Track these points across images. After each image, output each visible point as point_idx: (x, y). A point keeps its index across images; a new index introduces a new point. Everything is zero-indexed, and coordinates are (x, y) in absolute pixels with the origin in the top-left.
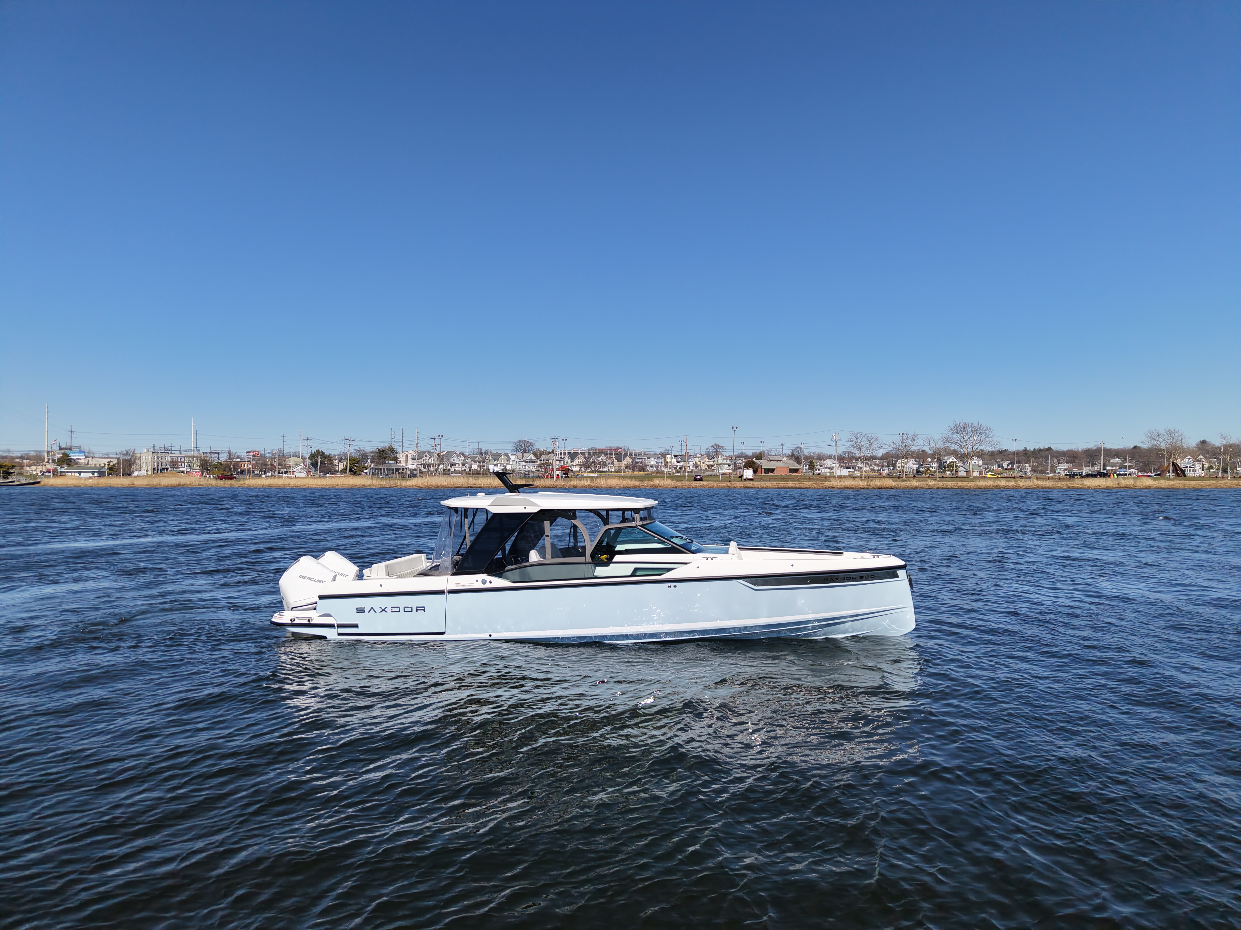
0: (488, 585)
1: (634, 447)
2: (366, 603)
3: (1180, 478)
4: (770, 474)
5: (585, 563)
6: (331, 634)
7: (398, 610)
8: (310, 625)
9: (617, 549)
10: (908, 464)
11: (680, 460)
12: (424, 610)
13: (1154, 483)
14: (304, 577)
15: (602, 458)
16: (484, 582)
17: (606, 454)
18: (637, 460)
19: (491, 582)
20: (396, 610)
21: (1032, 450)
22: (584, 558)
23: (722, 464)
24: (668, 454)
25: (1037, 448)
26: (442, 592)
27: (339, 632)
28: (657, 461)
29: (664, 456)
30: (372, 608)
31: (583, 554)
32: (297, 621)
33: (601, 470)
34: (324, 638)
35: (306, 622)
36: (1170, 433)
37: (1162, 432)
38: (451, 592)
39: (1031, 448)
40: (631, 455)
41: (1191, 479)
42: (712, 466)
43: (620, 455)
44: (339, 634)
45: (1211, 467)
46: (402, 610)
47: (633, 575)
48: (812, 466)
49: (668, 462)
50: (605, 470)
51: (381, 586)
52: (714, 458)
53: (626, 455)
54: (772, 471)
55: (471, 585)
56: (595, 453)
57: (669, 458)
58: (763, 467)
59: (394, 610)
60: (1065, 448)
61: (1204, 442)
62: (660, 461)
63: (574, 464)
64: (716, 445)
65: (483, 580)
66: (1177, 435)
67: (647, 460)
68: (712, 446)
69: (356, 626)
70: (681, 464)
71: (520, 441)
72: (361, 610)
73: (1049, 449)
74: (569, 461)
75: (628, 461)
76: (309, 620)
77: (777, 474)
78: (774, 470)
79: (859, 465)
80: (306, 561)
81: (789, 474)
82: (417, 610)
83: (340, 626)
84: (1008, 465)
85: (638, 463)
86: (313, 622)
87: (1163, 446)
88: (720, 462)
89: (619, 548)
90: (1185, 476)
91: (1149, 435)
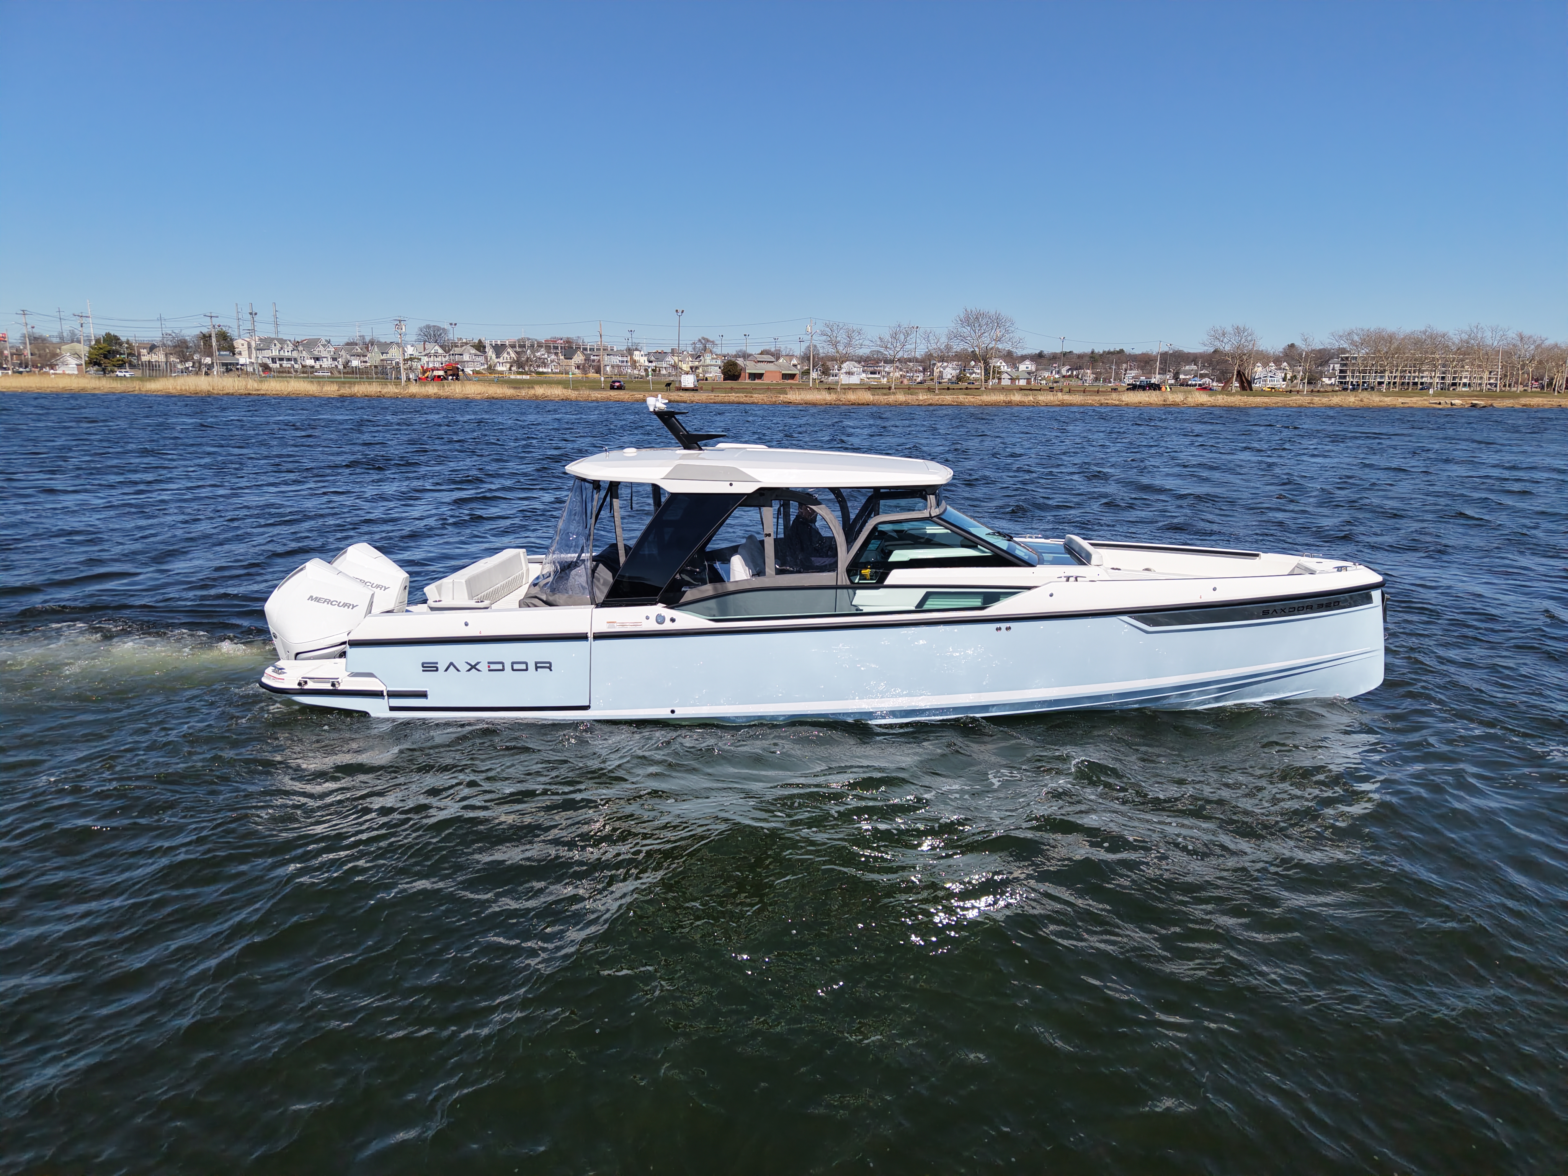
0: (668, 626)
1: (590, 339)
2: (440, 654)
3: (1244, 392)
4: (757, 381)
5: (836, 587)
6: (378, 709)
7: (500, 667)
8: (335, 692)
9: (892, 559)
10: (947, 369)
11: (652, 359)
12: (550, 668)
13: (1210, 399)
14: (318, 600)
15: (541, 353)
16: (660, 619)
17: (548, 348)
18: (592, 357)
19: (673, 620)
20: (496, 667)
21: (1101, 352)
22: (832, 574)
23: (711, 365)
24: (637, 350)
25: (1107, 350)
26: (583, 637)
27: (391, 705)
28: (620, 359)
29: (630, 351)
30: (451, 664)
31: (833, 567)
32: (311, 685)
33: (541, 370)
34: (365, 714)
35: (328, 686)
36: (1238, 331)
37: (1229, 329)
38: (598, 637)
39: (1099, 350)
40: (585, 349)
41: (1261, 393)
42: (697, 368)
43: (569, 349)
44: (392, 709)
45: (1294, 377)
46: (508, 667)
47: (920, 608)
48: (826, 372)
49: (635, 362)
50: (545, 370)
51: (466, 624)
52: (699, 356)
53: (578, 348)
54: (760, 376)
55: (635, 625)
56: (532, 346)
57: (637, 355)
58: (748, 371)
59: (493, 667)
60: (1138, 351)
61: (1292, 345)
62: (625, 359)
63: (501, 360)
64: (704, 338)
65: (659, 616)
66: (1246, 334)
67: (606, 358)
68: (700, 340)
69: (423, 695)
70: (654, 364)
71: (428, 327)
72: (430, 667)
73: (1122, 351)
74: (494, 356)
75: (579, 358)
76: (333, 685)
77: (766, 380)
78: (762, 374)
79: (887, 369)
80: (314, 567)
81: (781, 381)
82: (537, 668)
83: (392, 695)
84: (1068, 371)
85: (594, 361)
86: (341, 687)
87: (1228, 348)
88: (708, 362)
89: (898, 555)
90: (1251, 389)
91: (1212, 332)
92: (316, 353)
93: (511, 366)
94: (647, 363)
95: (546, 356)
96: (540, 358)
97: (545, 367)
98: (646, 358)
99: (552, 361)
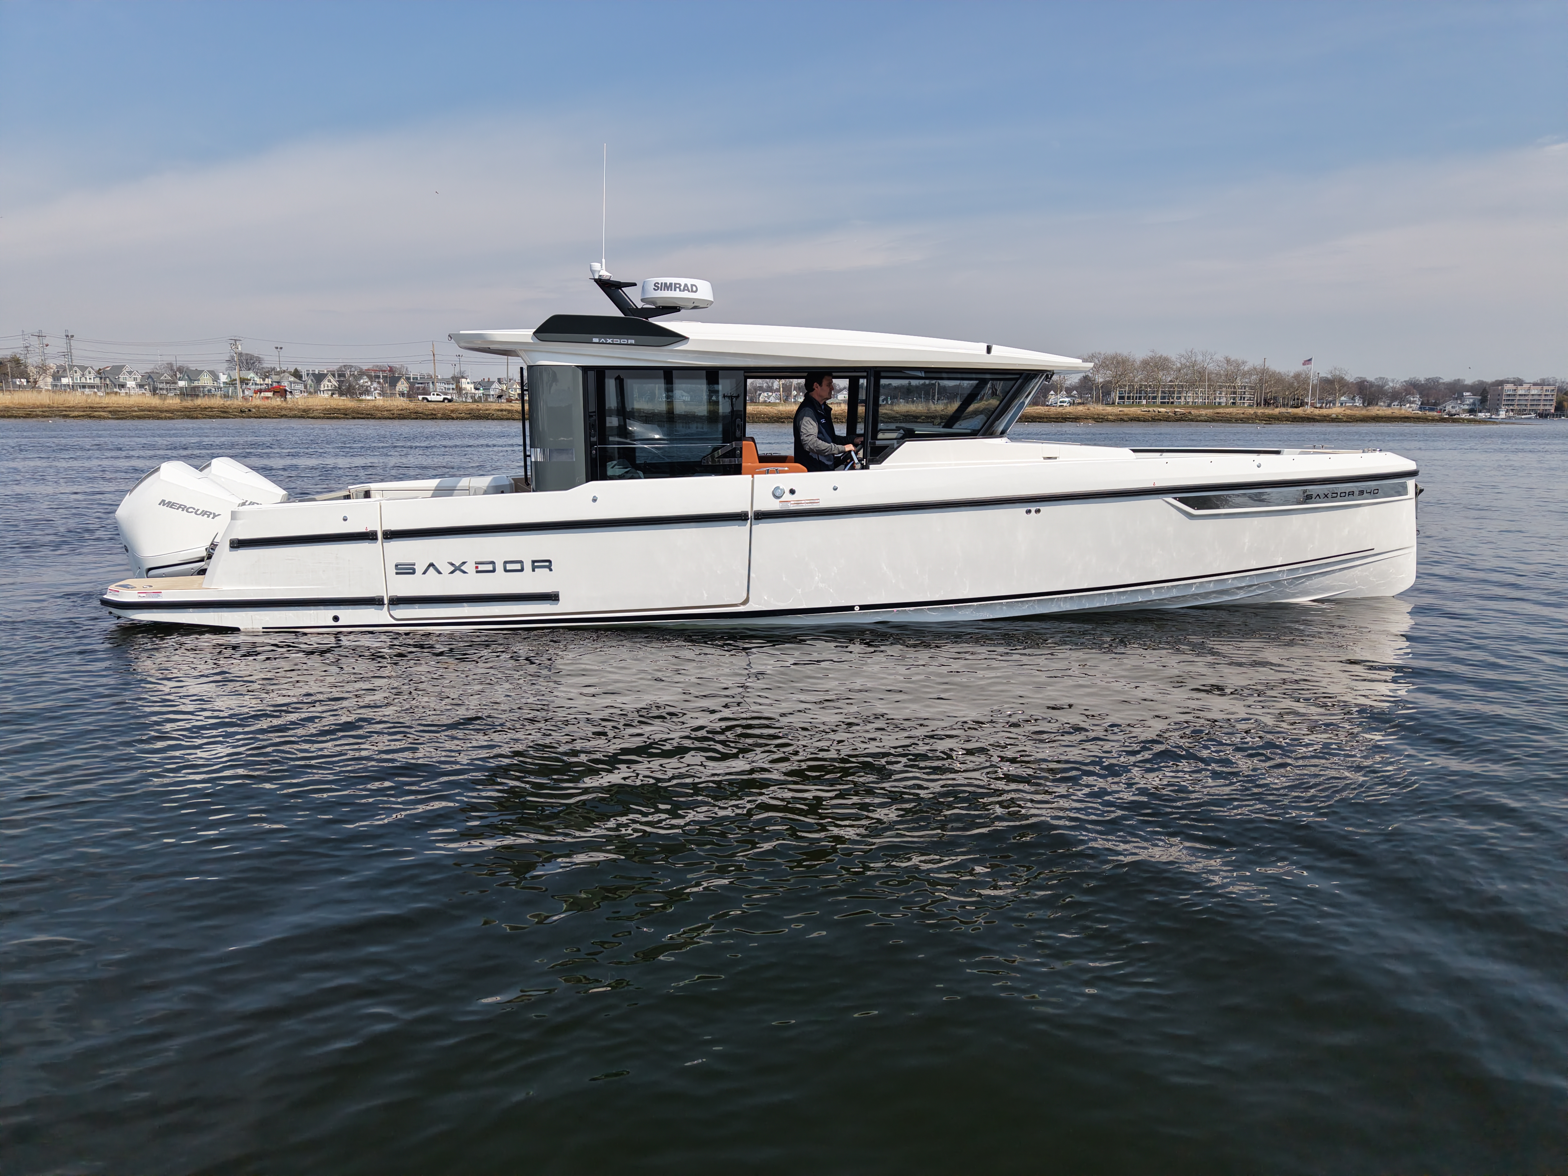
92: (121, 380)
93: (332, 394)
94: (473, 391)
95: (369, 383)
96: (362, 386)
97: (368, 395)
98: (472, 386)
99: (375, 389)
